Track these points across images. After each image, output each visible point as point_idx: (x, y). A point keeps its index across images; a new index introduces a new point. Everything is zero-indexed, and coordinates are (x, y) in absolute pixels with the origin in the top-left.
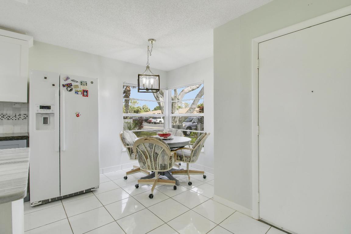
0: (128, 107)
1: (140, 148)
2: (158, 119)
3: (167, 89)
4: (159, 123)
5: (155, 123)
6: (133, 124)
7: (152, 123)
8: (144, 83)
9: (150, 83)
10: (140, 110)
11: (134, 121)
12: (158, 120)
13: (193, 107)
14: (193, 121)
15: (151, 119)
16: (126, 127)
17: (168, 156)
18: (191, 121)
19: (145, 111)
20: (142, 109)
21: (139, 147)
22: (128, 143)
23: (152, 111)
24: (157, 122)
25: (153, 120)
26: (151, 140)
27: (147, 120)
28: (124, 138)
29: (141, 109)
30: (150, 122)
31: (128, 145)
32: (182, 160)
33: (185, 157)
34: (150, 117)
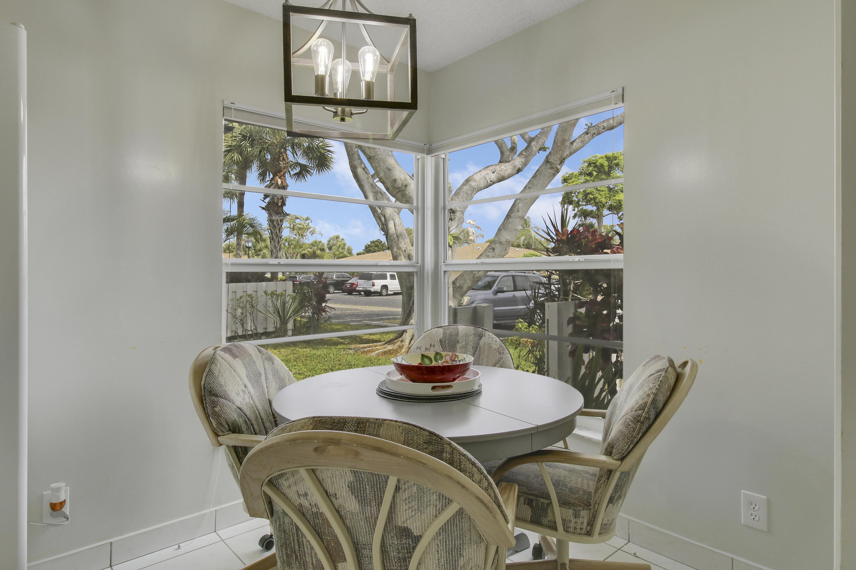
0: (279, 242)
1: (291, 493)
2: (376, 282)
3: (429, 152)
4: (380, 294)
5: (368, 293)
6: (294, 299)
7: (359, 292)
8: (321, 71)
9: (355, 76)
10: (318, 252)
11: (298, 287)
12: (378, 284)
13: (503, 240)
14: (495, 287)
15: (353, 280)
16: (271, 309)
17: (483, 546)
18: (488, 286)
19: (335, 255)
20: (328, 251)
21: (284, 483)
22: (234, 416)
23: (358, 254)
24: (372, 290)
25: (362, 285)
26: (368, 455)
27: (343, 282)
28: (213, 393)
29: (322, 250)
30: (352, 291)
31: (235, 429)
32: (545, 521)
33: (564, 503)
34: (353, 274)
